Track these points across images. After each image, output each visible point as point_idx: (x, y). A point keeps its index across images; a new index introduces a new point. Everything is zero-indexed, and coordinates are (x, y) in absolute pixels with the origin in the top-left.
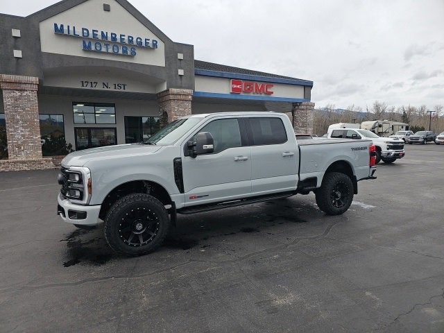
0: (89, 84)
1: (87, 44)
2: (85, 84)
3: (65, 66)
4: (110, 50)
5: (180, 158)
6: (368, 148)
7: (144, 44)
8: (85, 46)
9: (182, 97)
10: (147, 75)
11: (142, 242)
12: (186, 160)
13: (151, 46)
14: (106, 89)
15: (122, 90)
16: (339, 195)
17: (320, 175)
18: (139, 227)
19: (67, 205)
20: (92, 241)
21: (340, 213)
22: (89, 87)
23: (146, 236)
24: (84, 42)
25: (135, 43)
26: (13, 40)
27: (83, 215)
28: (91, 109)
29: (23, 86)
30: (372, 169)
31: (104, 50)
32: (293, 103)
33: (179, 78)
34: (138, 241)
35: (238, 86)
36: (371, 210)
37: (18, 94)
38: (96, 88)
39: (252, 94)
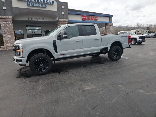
0: (31, 19)
1: (29, 3)
2: (29, 19)
3: (21, 12)
4: (37, 6)
5: (55, 40)
6: (128, 36)
7: (49, 3)
8: (28, 4)
9: (64, 22)
10: (51, 14)
11: (43, 70)
12: (58, 41)
13: (52, 3)
14: (37, 20)
15: (42, 20)
16: (116, 54)
17: (109, 47)
18: (41, 65)
19: (16, 58)
20: (27, 71)
21: (117, 60)
22: (31, 20)
23: (44, 68)
24: (27, 3)
25: (46, 2)
26: (2, 3)
27: (21, 61)
28: (32, 28)
29: (7, 20)
30: (129, 44)
31: (35, 5)
32: (105, 23)
33: (62, 15)
34: (41, 70)
35: (85, 18)
36: (129, 59)
37: (5, 23)
38: (34, 20)
39: (90, 21)
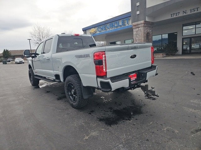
14: (185, 14)
15: (196, 12)
22: (175, 16)
26: (137, 7)
28: (193, 26)
29: (139, 26)
38: (179, 16)
